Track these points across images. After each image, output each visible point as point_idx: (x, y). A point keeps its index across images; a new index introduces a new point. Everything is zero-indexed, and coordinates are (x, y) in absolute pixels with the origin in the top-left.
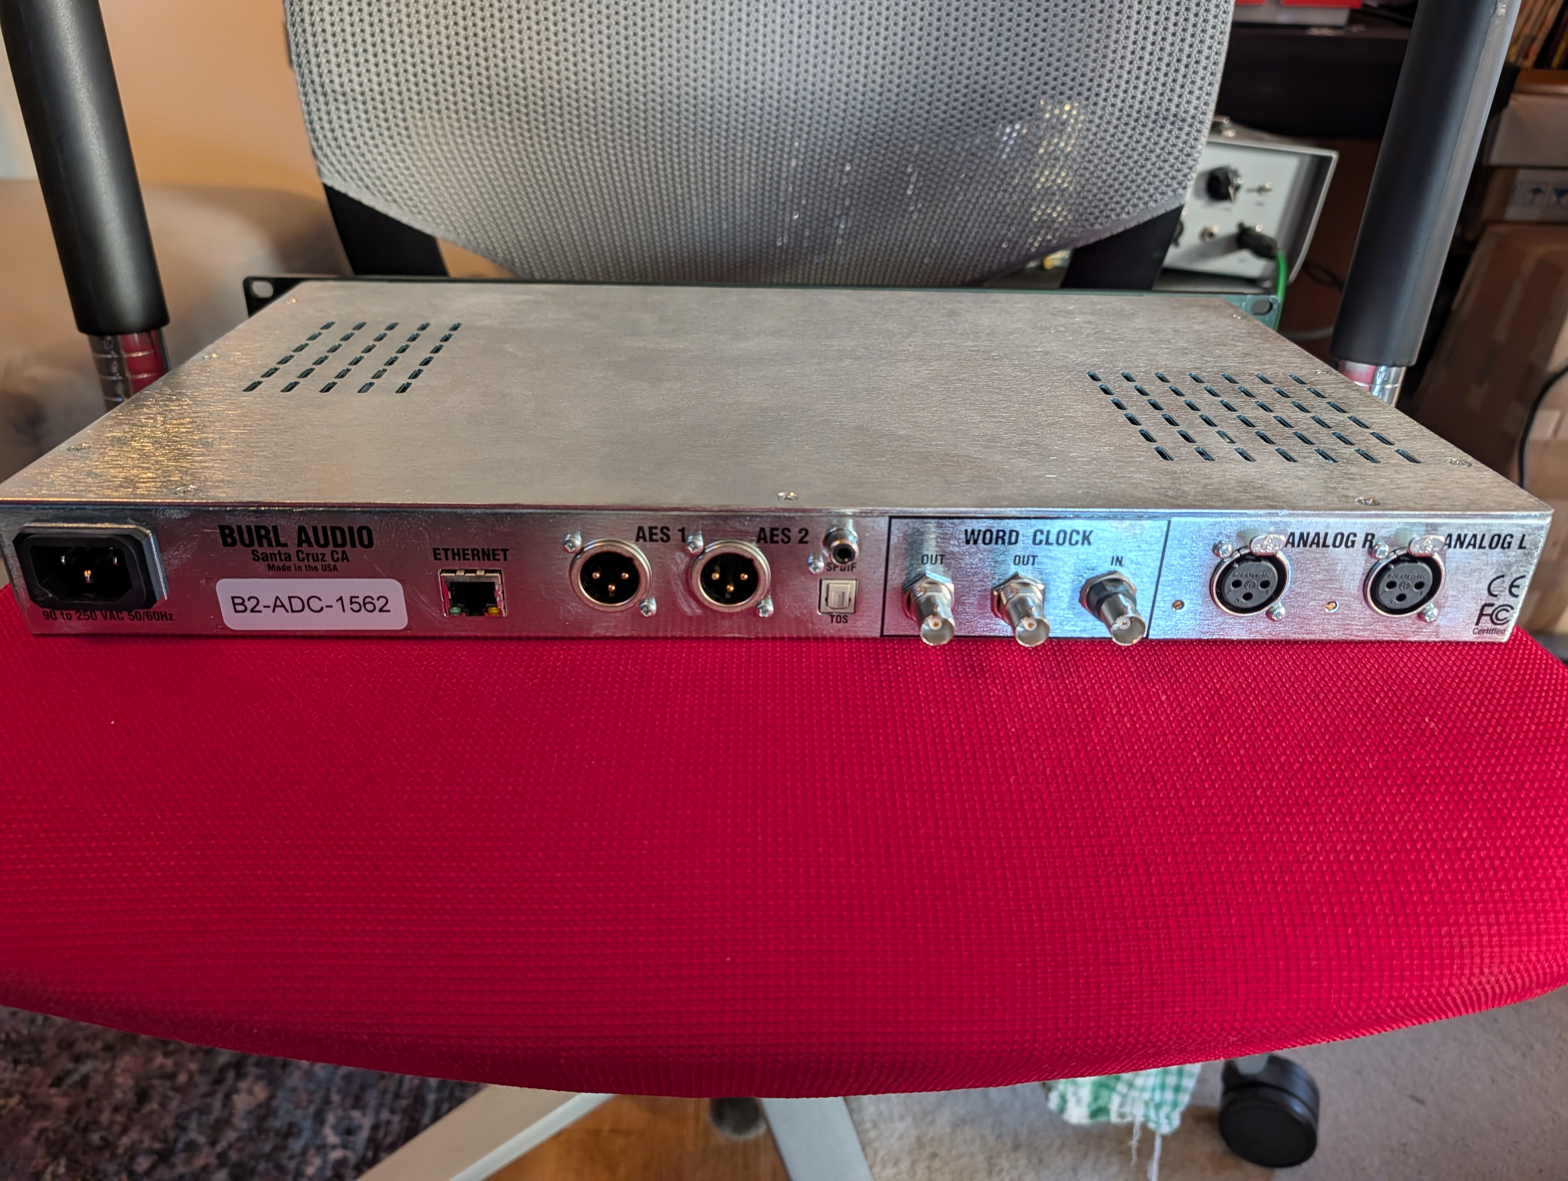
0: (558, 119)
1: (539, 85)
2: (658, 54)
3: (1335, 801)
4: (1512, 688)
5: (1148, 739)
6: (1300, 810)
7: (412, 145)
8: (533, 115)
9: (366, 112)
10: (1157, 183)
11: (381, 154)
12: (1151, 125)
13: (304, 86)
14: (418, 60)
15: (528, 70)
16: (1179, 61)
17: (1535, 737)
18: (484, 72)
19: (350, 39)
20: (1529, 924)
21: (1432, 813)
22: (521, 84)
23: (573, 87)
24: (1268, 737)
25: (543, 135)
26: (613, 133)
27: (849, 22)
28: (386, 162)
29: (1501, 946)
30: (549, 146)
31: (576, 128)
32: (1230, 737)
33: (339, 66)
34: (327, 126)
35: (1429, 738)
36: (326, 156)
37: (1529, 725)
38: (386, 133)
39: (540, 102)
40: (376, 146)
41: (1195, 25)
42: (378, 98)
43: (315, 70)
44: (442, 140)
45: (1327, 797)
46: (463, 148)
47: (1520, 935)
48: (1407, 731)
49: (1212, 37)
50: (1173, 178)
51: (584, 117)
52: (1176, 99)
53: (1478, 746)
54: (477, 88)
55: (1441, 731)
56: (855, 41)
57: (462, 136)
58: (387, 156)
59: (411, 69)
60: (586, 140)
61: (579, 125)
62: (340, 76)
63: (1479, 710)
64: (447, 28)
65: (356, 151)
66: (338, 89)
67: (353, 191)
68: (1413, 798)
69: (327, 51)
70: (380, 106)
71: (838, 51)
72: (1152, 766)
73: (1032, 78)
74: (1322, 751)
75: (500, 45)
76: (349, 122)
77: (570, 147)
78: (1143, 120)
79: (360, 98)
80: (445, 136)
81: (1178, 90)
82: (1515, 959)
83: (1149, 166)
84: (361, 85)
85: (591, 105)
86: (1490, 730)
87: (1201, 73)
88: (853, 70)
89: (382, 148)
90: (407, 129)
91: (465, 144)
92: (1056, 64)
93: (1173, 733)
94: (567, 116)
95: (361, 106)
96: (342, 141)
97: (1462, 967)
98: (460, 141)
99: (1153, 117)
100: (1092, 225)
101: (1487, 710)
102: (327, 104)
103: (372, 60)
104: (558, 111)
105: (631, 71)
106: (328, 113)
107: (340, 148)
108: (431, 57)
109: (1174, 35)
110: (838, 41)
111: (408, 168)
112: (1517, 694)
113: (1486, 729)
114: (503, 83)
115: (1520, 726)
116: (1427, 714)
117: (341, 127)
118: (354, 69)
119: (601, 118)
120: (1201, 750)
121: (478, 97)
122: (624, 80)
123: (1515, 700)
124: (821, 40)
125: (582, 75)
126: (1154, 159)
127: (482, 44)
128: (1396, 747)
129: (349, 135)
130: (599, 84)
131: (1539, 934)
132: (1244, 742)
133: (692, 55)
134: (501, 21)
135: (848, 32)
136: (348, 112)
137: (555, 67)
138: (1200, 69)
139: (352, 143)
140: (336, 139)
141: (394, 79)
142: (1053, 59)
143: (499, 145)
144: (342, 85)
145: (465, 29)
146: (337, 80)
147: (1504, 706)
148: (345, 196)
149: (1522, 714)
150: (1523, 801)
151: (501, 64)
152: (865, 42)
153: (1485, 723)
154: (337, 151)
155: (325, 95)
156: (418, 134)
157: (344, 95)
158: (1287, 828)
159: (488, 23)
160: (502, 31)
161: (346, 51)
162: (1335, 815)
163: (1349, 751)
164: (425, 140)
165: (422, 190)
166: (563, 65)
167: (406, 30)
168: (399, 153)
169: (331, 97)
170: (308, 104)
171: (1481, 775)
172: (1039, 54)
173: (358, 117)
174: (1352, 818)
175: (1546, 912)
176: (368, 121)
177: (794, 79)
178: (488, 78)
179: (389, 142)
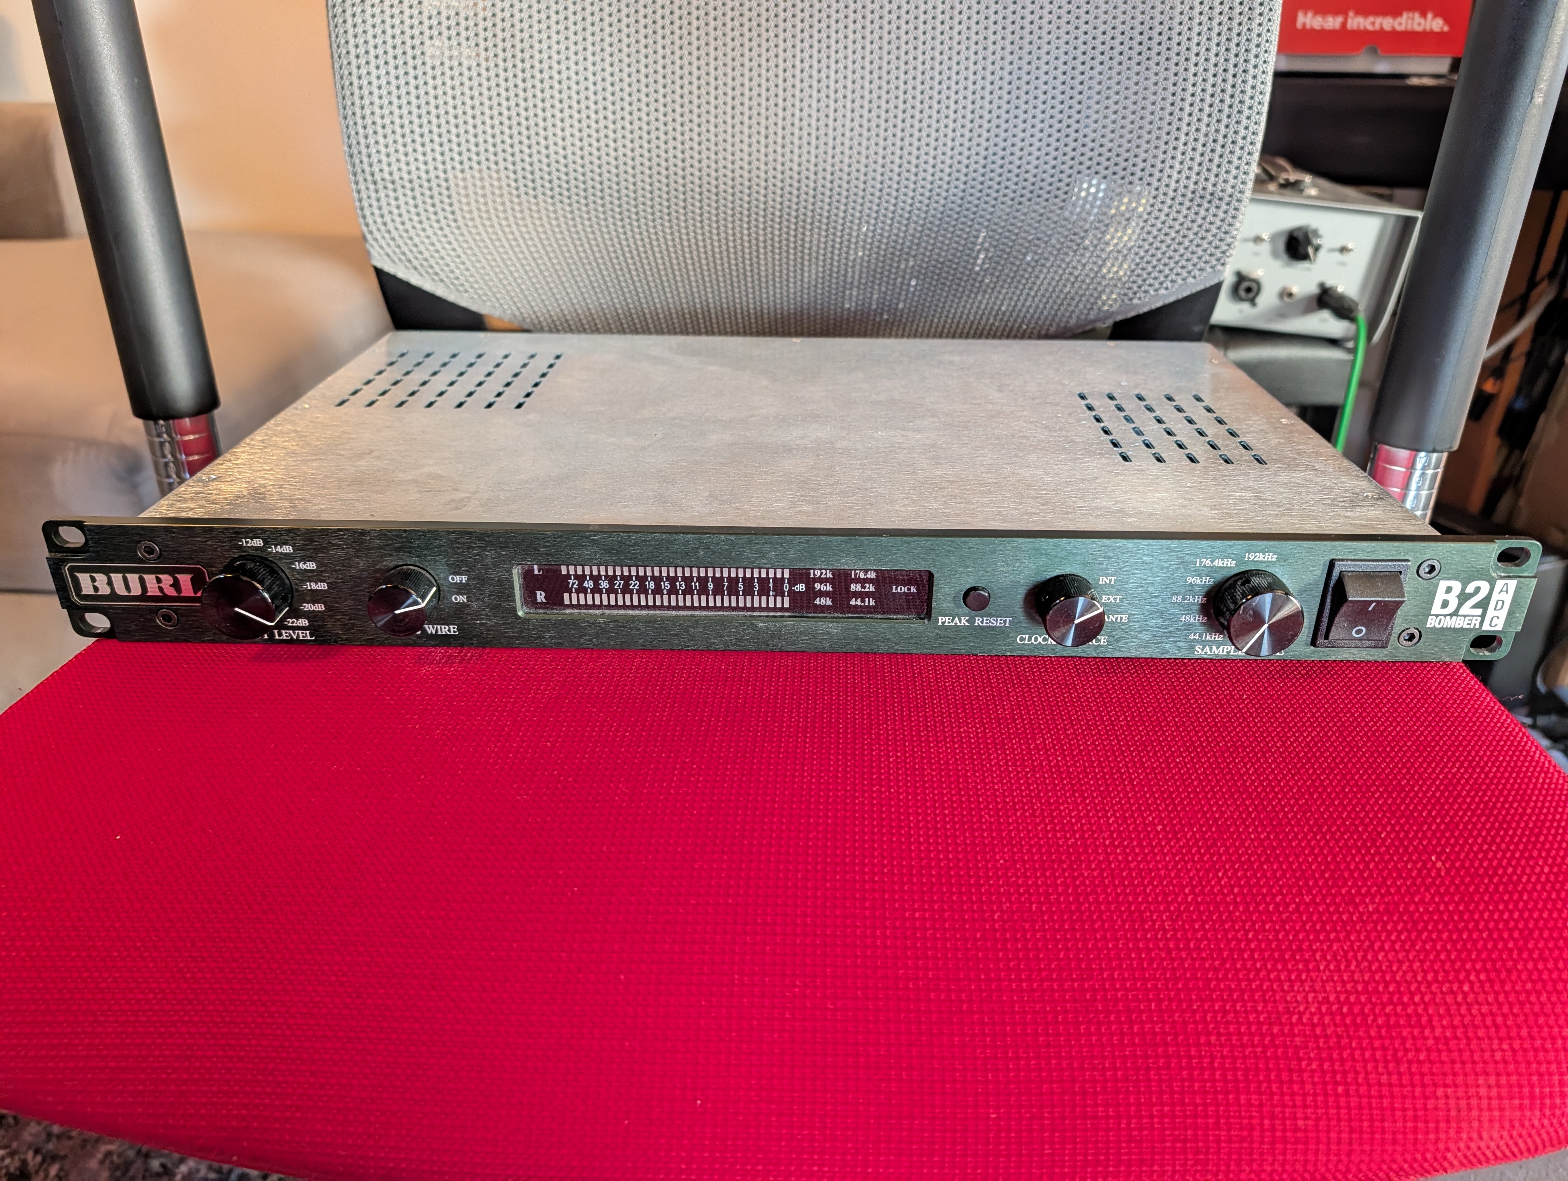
0: (599, 202)
1: (580, 170)
2: (696, 138)
3: (1330, 947)
4: (1527, 823)
5: (1139, 874)
6: (1293, 957)
7: (458, 228)
8: (575, 198)
9: (414, 198)
10: (1195, 260)
11: (428, 237)
12: (1188, 204)
13: (355, 175)
14: (464, 148)
15: (570, 156)
16: (1215, 141)
17: (1548, 880)
18: (527, 159)
19: (399, 131)
20: (1532, 1086)
21: (1433, 962)
22: (563, 169)
23: (614, 171)
24: (1264, 875)
25: (585, 216)
26: (653, 214)
27: (884, 106)
28: (433, 244)
29: (1501, 1109)
30: (591, 226)
31: (617, 209)
32: (1225, 874)
33: (388, 155)
34: (377, 212)
35: (1434, 879)
36: (376, 240)
37: (1542, 867)
38: (433, 217)
39: (582, 186)
40: (424, 230)
41: (1231, 107)
42: (426, 184)
43: (365, 160)
44: (487, 223)
45: (1322, 942)
46: (507, 230)
47: (1521, 1098)
48: (1411, 870)
49: (1248, 118)
50: (1211, 255)
51: (625, 199)
52: (1212, 179)
53: (1486, 890)
54: (520, 174)
55: (1448, 871)
56: (890, 124)
57: (506, 219)
58: (434, 239)
59: (457, 158)
60: (627, 220)
61: (620, 206)
62: (389, 165)
63: (1490, 849)
64: (492, 118)
65: (405, 235)
66: (387, 177)
67: (402, 273)
68: (1413, 946)
69: (377, 142)
70: (427, 193)
71: (873, 133)
72: (1141, 903)
73: (1067, 158)
74: (1320, 891)
75: (542, 133)
76: (398, 207)
77: (612, 227)
78: (1180, 199)
79: (408, 185)
80: (490, 219)
81: (1215, 169)
82: (1517, 1124)
83: (1187, 243)
84: (409, 173)
85: (632, 187)
86: (1500, 872)
87: (1238, 152)
88: (889, 151)
89: (430, 232)
90: (453, 213)
91: (509, 226)
92: (1091, 145)
93: (1166, 867)
94: (608, 198)
95: (409, 193)
96: (391, 226)
97: (1459, 1131)
98: (504, 223)
99: (1190, 195)
100: (1131, 299)
101: (1499, 848)
102: (377, 191)
103: (420, 149)
104: (599, 194)
105: (670, 154)
106: (378, 200)
107: (389, 232)
108: (477, 145)
109: (1209, 116)
110: (873, 124)
111: (454, 250)
112: (1532, 830)
113: (1496, 869)
114: (546, 168)
115: (1533, 868)
116: (1434, 852)
117: (390, 213)
118: (403, 158)
119: (641, 199)
120: (1194, 887)
121: (521, 182)
122: (664, 164)
123: (1529, 837)
124: (856, 123)
125: (622, 159)
126: (1192, 237)
127: (525, 132)
128: (1399, 887)
129: (398, 219)
130: (639, 168)
131: (1542, 1097)
132: (1240, 879)
133: (729, 139)
134: (544, 110)
135: (884, 116)
136: (396, 199)
137: (596, 153)
138: (1237, 149)
139: (401, 227)
140: (385, 224)
141: (441, 167)
142: (1087, 140)
143: (542, 226)
144: (391, 174)
145: (509, 118)
146: (386, 169)
147: (1517, 845)
148: (394, 278)
149: (1535, 853)
150: (1531, 952)
151: (544, 151)
152: (900, 125)
153: (1495, 863)
154: (387, 236)
155: (375, 183)
156: (464, 218)
157: (393, 182)
158: (1278, 976)
159: (531, 113)
160: (545, 120)
161: (395, 142)
162: (1329, 962)
163: (1349, 892)
164: (470, 224)
165: (468, 270)
166: (604, 150)
167: (453, 121)
168: (445, 236)
169: (380, 185)
170: (359, 192)
171: (1487, 922)
172: (1074, 135)
173: (406, 203)
174: (1348, 966)
175: (1551, 1074)
176: (416, 206)
177: (830, 160)
178: (531, 165)
179: (436, 225)
